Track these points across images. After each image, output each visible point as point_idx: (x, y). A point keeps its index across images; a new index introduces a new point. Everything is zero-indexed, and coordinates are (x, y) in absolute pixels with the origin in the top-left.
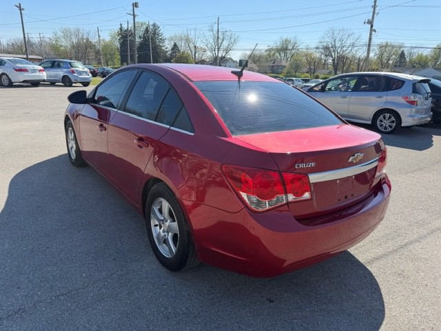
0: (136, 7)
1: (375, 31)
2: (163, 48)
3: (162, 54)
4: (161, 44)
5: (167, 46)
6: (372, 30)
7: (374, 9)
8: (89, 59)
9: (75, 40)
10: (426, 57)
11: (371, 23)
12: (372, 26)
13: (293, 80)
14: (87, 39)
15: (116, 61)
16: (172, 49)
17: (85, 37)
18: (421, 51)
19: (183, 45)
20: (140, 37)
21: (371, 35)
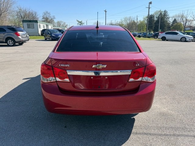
0: (151, 4)
2: (168, 22)
3: (167, 25)
4: (167, 20)
5: (171, 20)
8: (133, 29)
9: (128, 22)
14: (134, 21)
15: (144, 29)
16: (173, 22)
17: (133, 20)
19: (179, 19)
20: (157, 18)
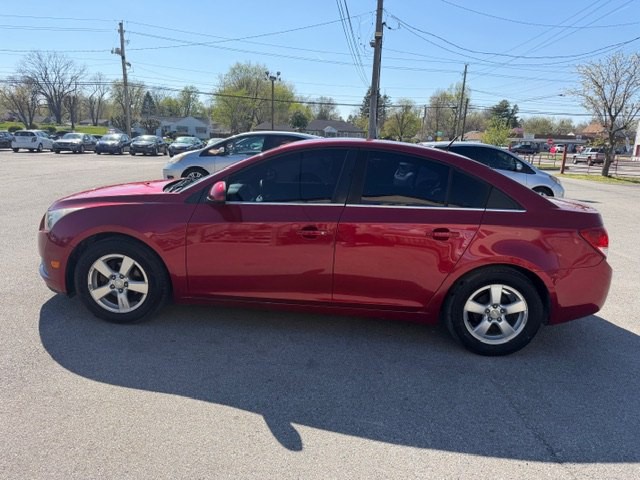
1: (129, 65)
6: (124, 64)
7: (122, 35)
10: (175, 100)
11: (121, 52)
12: (123, 58)
13: (32, 134)
18: (167, 94)
21: (124, 69)
